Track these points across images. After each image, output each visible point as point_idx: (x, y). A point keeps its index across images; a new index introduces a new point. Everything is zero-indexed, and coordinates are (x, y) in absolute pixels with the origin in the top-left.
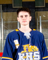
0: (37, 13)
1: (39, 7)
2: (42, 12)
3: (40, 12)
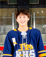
0: (31, 9)
1: (33, 3)
2: (36, 8)
3: (34, 8)
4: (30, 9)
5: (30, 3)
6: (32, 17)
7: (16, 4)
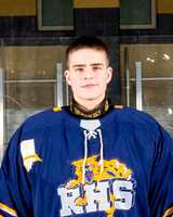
0: (126, 49)
3: (137, 45)
4: (122, 47)
5: (122, 27)
6: (131, 77)
7: (72, 28)
